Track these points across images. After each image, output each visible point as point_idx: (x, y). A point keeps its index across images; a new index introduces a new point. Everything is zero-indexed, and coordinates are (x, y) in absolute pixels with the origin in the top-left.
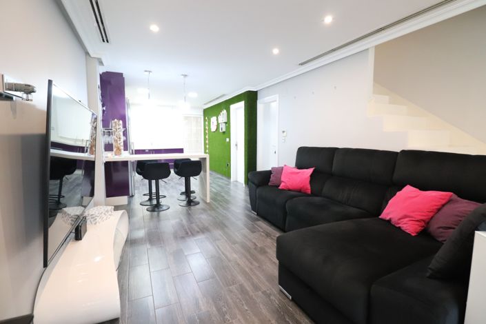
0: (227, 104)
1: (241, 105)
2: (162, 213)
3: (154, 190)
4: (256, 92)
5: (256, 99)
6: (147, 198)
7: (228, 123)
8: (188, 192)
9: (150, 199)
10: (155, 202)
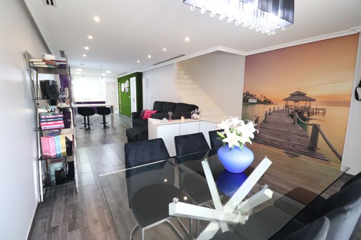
0: (128, 77)
1: (134, 78)
2: (91, 131)
3: (87, 122)
4: (142, 73)
5: (142, 76)
6: (83, 125)
7: (129, 87)
8: (104, 123)
9: (85, 126)
10: (87, 127)
